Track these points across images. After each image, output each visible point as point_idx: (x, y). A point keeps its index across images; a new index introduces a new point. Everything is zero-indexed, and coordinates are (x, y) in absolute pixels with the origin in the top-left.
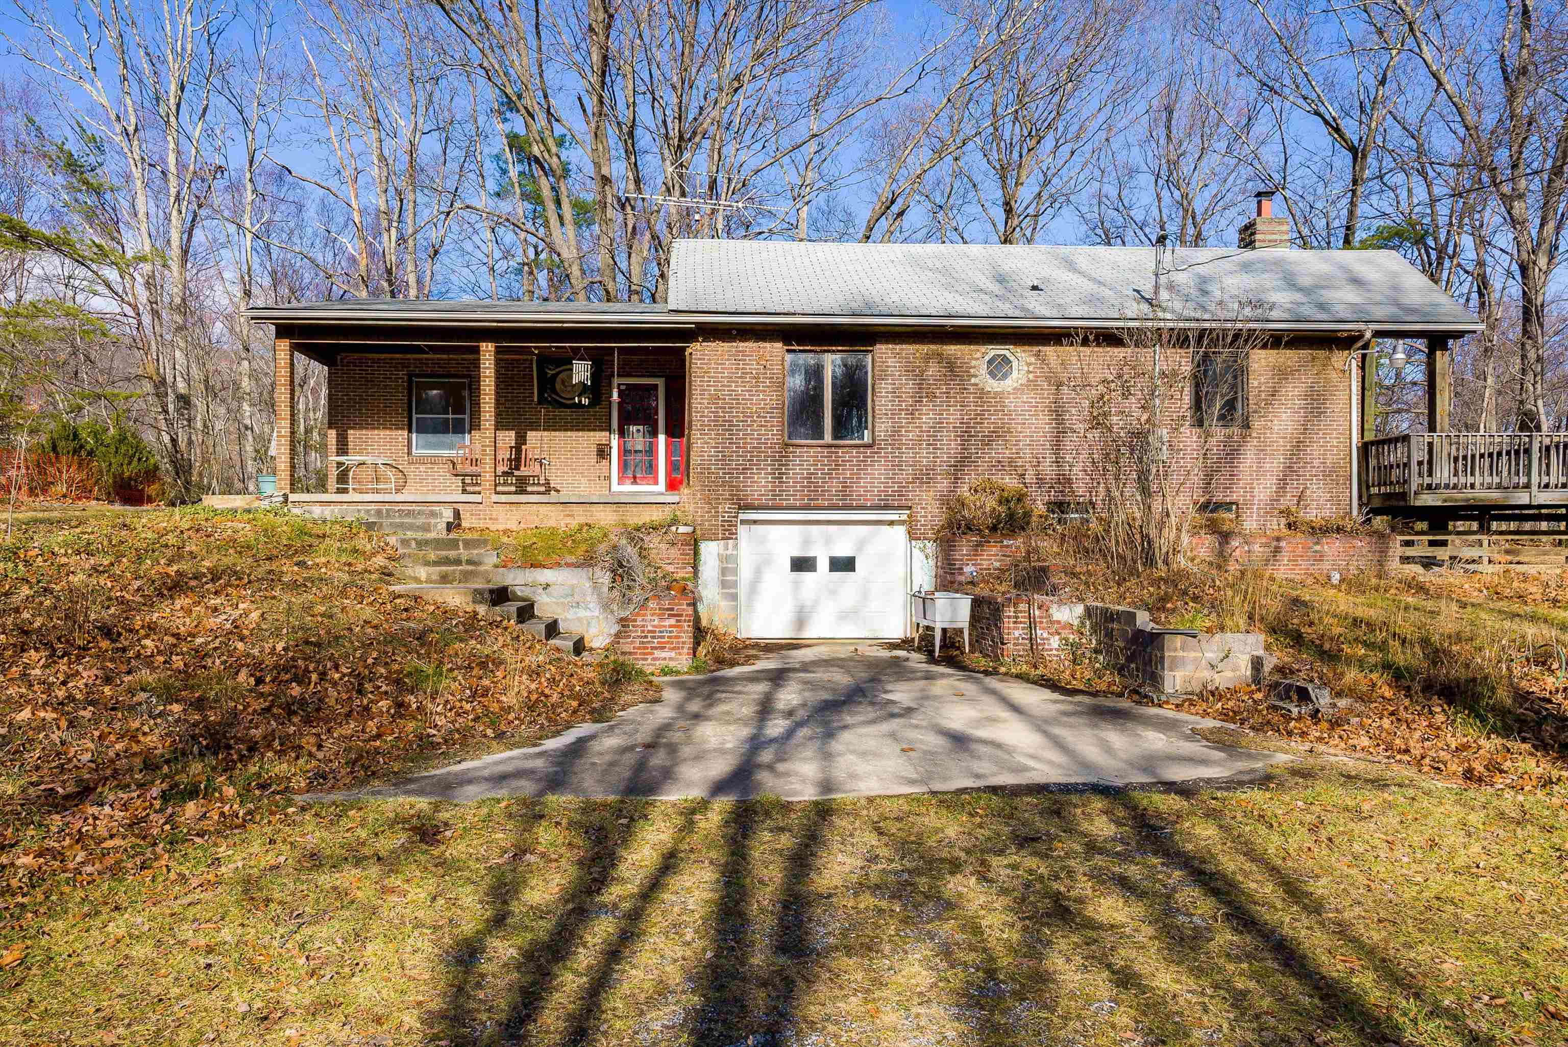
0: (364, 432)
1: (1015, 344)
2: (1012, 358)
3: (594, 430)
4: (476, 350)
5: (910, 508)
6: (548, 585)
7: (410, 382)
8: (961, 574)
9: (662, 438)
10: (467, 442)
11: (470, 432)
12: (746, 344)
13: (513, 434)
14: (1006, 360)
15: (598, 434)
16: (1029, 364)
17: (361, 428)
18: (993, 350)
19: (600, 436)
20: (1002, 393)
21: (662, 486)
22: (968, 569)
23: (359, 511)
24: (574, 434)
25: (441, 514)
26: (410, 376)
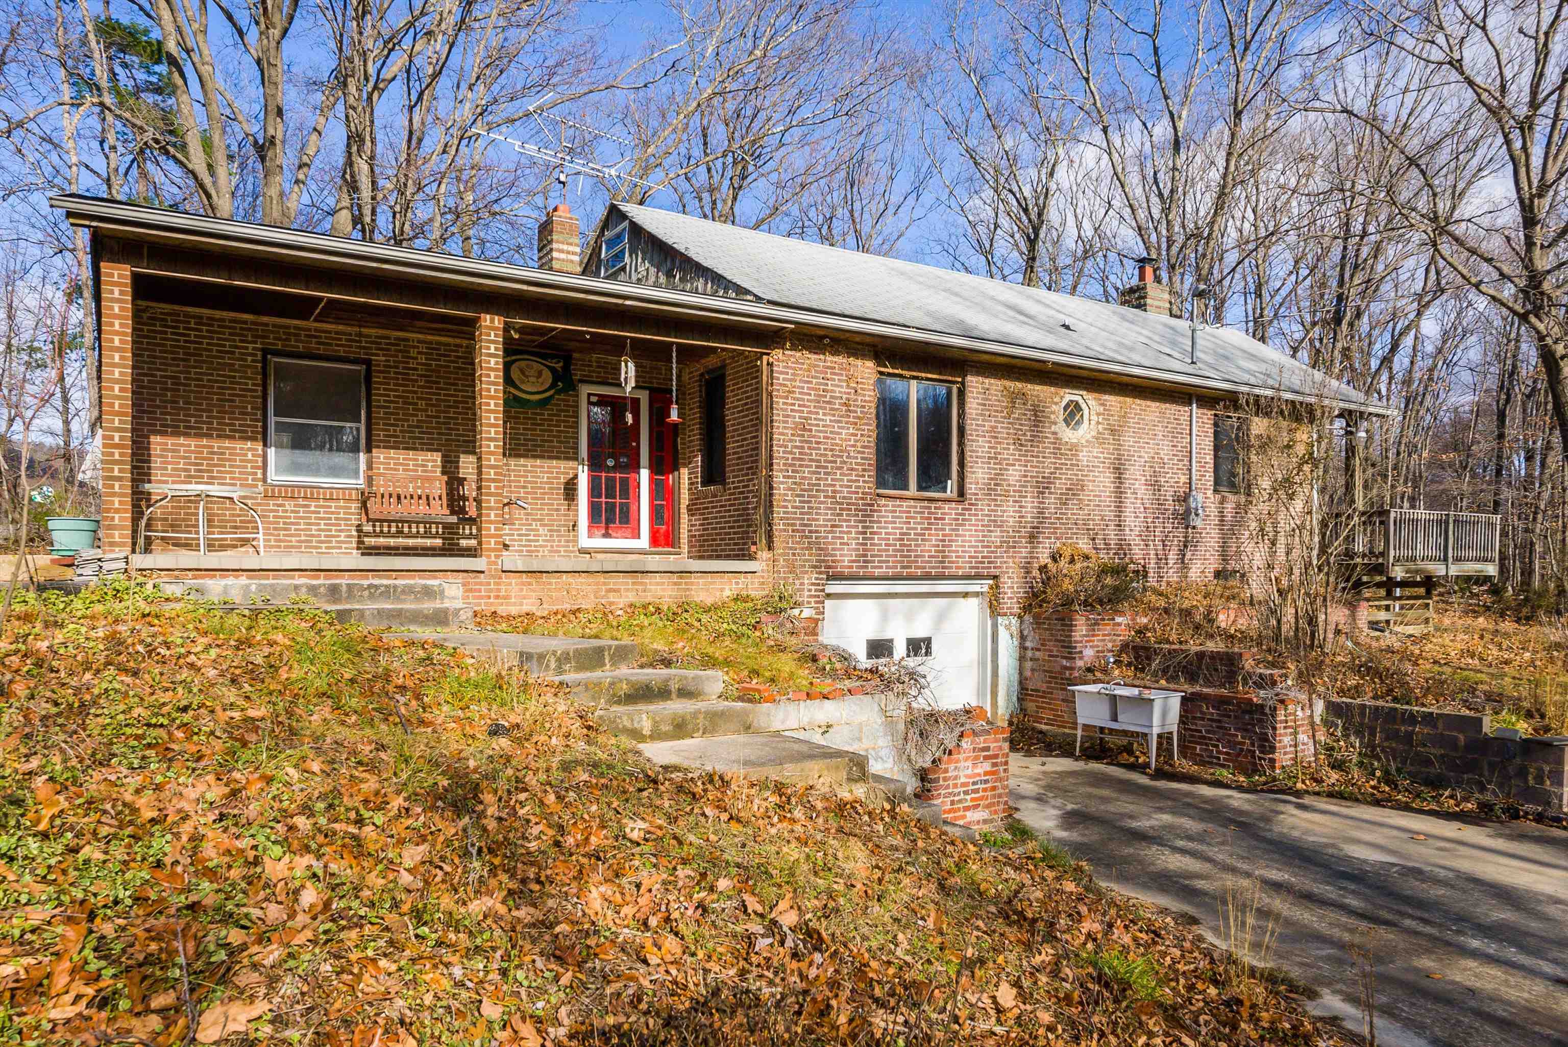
0: (182, 440)
1: (1088, 390)
2: (1084, 406)
3: (558, 458)
4: (472, 323)
5: (995, 577)
6: (828, 726)
7: (264, 361)
8: (1081, 658)
9: (645, 474)
10: (363, 466)
11: (369, 450)
12: (836, 359)
13: (438, 457)
14: (1078, 408)
15: (563, 465)
16: (1098, 414)
17: (176, 434)
18: (1070, 395)
19: (561, 469)
20: (1076, 445)
21: (644, 542)
22: (1089, 653)
23: (296, 587)
24: (529, 463)
25: (442, 592)
26: (265, 352)
